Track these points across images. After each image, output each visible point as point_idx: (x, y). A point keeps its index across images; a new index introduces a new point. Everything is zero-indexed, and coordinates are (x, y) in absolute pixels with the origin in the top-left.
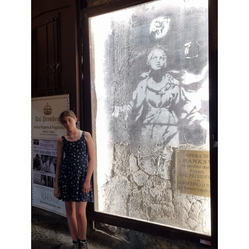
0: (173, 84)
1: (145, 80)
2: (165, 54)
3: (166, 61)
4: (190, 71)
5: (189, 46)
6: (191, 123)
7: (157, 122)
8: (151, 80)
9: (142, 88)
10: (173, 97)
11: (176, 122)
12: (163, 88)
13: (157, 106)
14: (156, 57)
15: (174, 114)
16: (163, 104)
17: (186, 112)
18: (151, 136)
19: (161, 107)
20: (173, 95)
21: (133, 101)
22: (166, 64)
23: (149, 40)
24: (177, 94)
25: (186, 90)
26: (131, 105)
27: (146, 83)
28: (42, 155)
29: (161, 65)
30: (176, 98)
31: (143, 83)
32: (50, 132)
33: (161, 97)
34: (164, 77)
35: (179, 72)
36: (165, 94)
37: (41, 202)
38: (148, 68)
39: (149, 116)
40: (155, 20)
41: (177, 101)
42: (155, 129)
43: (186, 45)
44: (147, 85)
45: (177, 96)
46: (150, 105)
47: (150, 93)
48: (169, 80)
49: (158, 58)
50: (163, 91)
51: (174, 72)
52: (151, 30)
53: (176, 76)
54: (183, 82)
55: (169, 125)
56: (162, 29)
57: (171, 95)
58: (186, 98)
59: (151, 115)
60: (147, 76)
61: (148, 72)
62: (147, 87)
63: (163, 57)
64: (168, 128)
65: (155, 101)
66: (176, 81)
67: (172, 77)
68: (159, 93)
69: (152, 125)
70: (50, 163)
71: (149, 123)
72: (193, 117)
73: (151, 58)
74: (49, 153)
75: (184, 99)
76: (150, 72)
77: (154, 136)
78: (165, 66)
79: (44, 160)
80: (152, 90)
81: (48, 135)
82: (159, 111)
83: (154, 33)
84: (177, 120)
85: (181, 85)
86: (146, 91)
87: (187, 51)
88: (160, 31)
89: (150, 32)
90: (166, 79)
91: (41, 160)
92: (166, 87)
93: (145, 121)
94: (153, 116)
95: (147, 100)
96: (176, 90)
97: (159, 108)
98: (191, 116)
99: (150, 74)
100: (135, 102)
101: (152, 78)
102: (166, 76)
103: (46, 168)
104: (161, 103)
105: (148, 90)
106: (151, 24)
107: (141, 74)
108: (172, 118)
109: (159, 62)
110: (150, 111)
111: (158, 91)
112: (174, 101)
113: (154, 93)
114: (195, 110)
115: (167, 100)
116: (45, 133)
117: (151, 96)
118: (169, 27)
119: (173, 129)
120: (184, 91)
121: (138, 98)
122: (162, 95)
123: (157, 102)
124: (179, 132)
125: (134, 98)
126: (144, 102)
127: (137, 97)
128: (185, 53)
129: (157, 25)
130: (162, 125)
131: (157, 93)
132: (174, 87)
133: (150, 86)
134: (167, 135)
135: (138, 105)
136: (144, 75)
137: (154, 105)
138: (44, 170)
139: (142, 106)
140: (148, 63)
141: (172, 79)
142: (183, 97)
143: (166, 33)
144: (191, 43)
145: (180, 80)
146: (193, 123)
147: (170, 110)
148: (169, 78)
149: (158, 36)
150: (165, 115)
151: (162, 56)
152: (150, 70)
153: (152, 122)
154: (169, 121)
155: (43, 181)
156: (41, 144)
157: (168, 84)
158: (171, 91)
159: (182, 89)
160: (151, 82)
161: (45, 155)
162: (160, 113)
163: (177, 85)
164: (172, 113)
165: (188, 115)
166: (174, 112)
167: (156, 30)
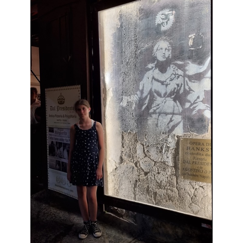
0: (177, 74)
1: (151, 71)
2: (170, 45)
3: (171, 52)
4: (194, 61)
5: (193, 37)
6: (194, 113)
7: (162, 111)
8: (157, 71)
9: (148, 78)
10: (178, 87)
11: (181, 111)
12: (168, 78)
13: (162, 96)
14: (162, 49)
15: (178, 104)
16: (168, 94)
17: (189, 102)
18: (157, 125)
19: (166, 96)
20: (178, 85)
21: (140, 91)
22: (170, 56)
23: (155, 32)
24: (182, 84)
25: (190, 80)
26: (138, 95)
27: (152, 74)
28: (56, 142)
29: (167, 56)
30: (180, 89)
31: (149, 74)
32: (63, 120)
33: (166, 87)
34: (169, 68)
35: (183, 63)
36: (170, 84)
37: (56, 185)
38: (154, 59)
39: (154, 105)
40: (161, 13)
41: (182, 91)
42: (160, 118)
43: (190, 36)
44: (153, 76)
45: (181, 86)
46: (155, 95)
47: (155, 83)
48: (174, 71)
49: (164, 50)
50: (168, 81)
51: (179, 63)
52: (157, 23)
53: (180, 67)
54: (187, 73)
55: (173, 114)
56: (167, 21)
57: (176, 85)
58: (189, 88)
59: (157, 104)
60: (153, 67)
61: (154, 63)
62: (153, 78)
63: (168, 49)
64: (172, 117)
65: (160, 91)
66: (180, 72)
67: (176, 68)
68: (165, 83)
69: (158, 114)
70: (64, 150)
71: (154, 112)
72: (196, 107)
73: (157, 50)
74: (63, 140)
75: (188, 90)
76: (156, 63)
77: (159, 125)
78: (170, 57)
79: (58, 147)
80: (158, 81)
81: (62, 123)
82: (165, 100)
83: (159, 25)
84: (181, 110)
85: (185, 76)
86: (152, 81)
87: (191, 43)
88: (165, 23)
89: (156, 24)
90: (171, 70)
91: (56, 147)
92: (171, 77)
93: (151, 111)
94: (158, 105)
95: (153, 90)
96: (180, 81)
97: (164, 98)
98: (194, 105)
99: (156, 65)
100: (142, 92)
101: (157, 69)
102: (171, 67)
103: (60, 154)
104: (166, 93)
105: (153, 80)
106: (157, 16)
107: (147, 65)
108: (176, 108)
109: (164, 54)
110: (155, 100)
111: (163, 81)
112: (178, 91)
113: (160, 84)
114: (198, 100)
115: (172, 90)
116: (59, 122)
117: (157, 86)
118: (174, 19)
119: (178, 118)
120: (188, 81)
121: (145, 89)
122: (167, 85)
123: (163, 92)
124: (182, 121)
125: (141, 88)
126: (151, 92)
127: (143, 87)
128: (190, 45)
129: (162, 18)
130: (166, 114)
131: (162, 83)
132: (178, 78)
133: (156, 77)
134: (172, 124)
135: (144, 95)
136: (150, 66)
137: (159, 95)
138: (58, 156)
139: (149, 96)
140: (154, 55)
141: (177, 70)
142: (187, 88)
143: (171, 25)
144: (195, 35)
145: (184, 71)
146: (196, 112)
147: (175, 100)
148: (174, 69)
149: (163, 29)
150: (170, 104)
151: (167, 47)
152: (156, 61)
153: (157, 111)
154: (174, 110)
155: (58, 166)
156: (56, 132)
157: (173, 75)
158: (176, 81)
159: (186, 79)
160: (156, 73)
161: (59, 142)
162: (165, 102)
163: (181, 75)
164: (176, 102)
165: (192, 105)
166: (179, 102)
167: (161, 22)
